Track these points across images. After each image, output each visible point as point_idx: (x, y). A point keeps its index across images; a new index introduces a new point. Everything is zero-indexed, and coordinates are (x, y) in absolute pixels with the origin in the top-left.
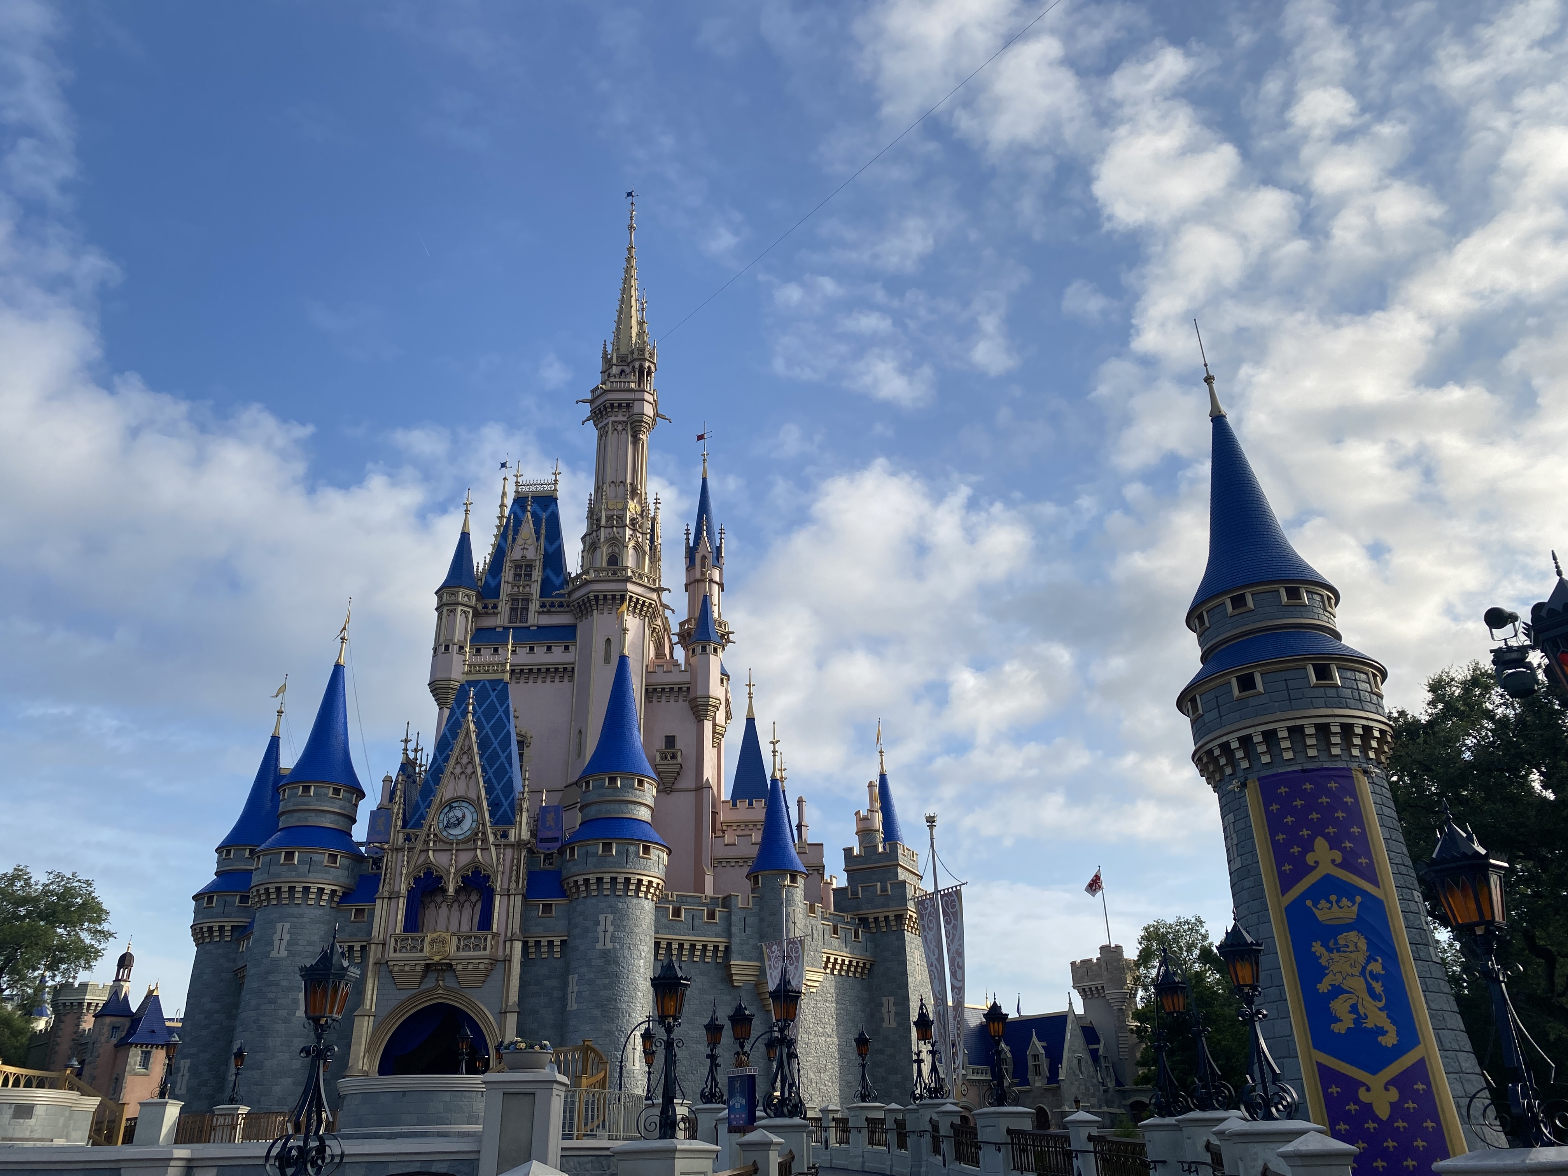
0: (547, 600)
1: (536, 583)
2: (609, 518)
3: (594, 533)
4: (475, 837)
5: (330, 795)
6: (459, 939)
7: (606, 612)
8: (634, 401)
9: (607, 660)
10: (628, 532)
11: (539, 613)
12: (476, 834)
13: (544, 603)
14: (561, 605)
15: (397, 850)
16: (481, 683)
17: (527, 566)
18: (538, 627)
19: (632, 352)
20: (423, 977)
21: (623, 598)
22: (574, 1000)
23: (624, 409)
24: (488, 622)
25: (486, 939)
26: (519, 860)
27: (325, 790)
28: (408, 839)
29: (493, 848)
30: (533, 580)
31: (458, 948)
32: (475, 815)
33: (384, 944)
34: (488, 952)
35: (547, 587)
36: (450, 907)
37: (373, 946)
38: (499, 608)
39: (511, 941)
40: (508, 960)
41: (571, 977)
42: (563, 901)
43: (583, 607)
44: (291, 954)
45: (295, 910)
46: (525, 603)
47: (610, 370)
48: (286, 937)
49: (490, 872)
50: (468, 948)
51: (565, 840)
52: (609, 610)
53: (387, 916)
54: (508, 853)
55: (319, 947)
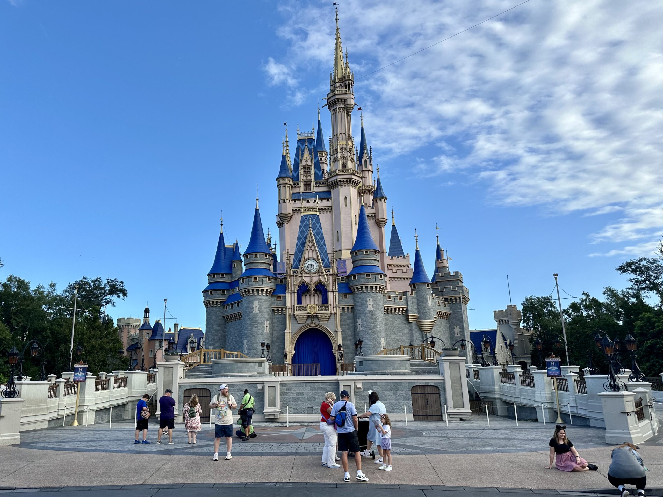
0: (318, 181)
1: (312, 175)
2: (342, 149)
3: (335, 154)
4: (318, 272)
5: (264, 257)
6: (319, 307)
7: (343, 186)
8: (347, 98)
9: (346, 205)
11: (315, 187)
13: (316, 182)
14: (323, 184)
15: (291, 276)
16: (309, 216)
17: (308, 168)
18: (315, 192)
19: (345, 77)
20: (307, 319)
21: (350, 181)
22: (360, 327)
23: (343, 102)
24: (297, 190)
25: (328, 307)
26: (335, 280)
27: (263, 255)
28: (294, 272)
29: (325, 276)
30: (311, 173)
31: (319, 310)
32: (317, 264)
33: (291, 308)
34: (329, 312)
35: (317, 177)
36: (310, 295)
37: (288, 309)
38: (300, 185)
39: (336, 307)
40: (335, 314)
41: (358, 320)
42: (351, 294)
43: (334, 185)
44: (260, 312)
45: (259, 297)
46: (309, 182)
47: (335, 85)
48: (258, 306)
49: (325, 283)
50: (322, 310)
51: (348, 273)
52: (345, 186)
53: (291, 299)
54: (331, 277)
55: (268, 309)
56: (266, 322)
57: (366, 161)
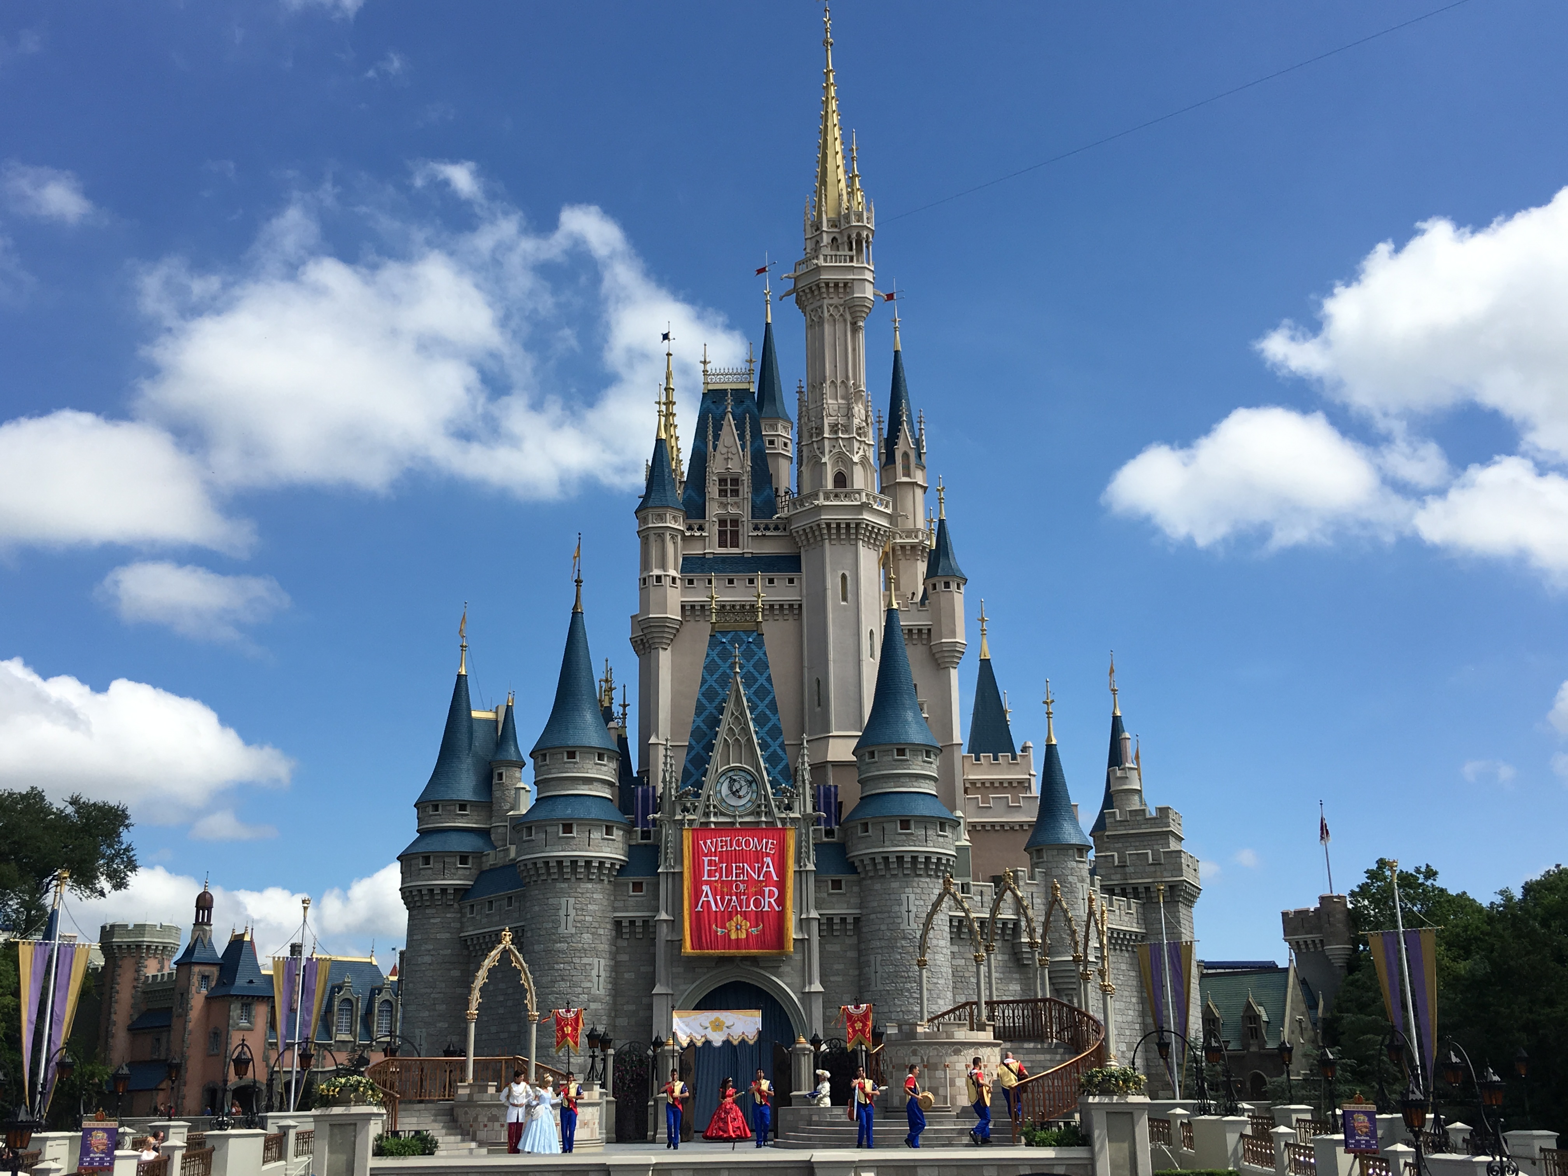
0: (761, 522)
1: (746, 502)
2: (834, 428)
3: (815, 444)
4: (758, 810)
7: (837, 542)
8: (854, 279)
9: (844, 598)
10: (856, 445)
11: (753, 537)
12: (759, 806)
13: (756, 525)
14: (776, 528)
15: (676, 822)
17: (731, 480)
18: (754, 555)
19: (847, 217)
21: (857, 525)
22: (878, 979)
23: (841, 290)
24: (697, 548)
26: (807, 835)
27: (591, 756)
28: (685, 809)
29: (778, 821)
30: (742, 498)
33: (673, 922)
35: (759, 508)
37: (663, 923)
38: (707, 530)
39: (808, 919)
40: (806, 940)
42: (854, 877)
45: (577, 885)
46: (734, 524)
47: (818, 238)
52: (842, 544)
55: (605, 923)
56: (596, 961)
57: (906, 455)
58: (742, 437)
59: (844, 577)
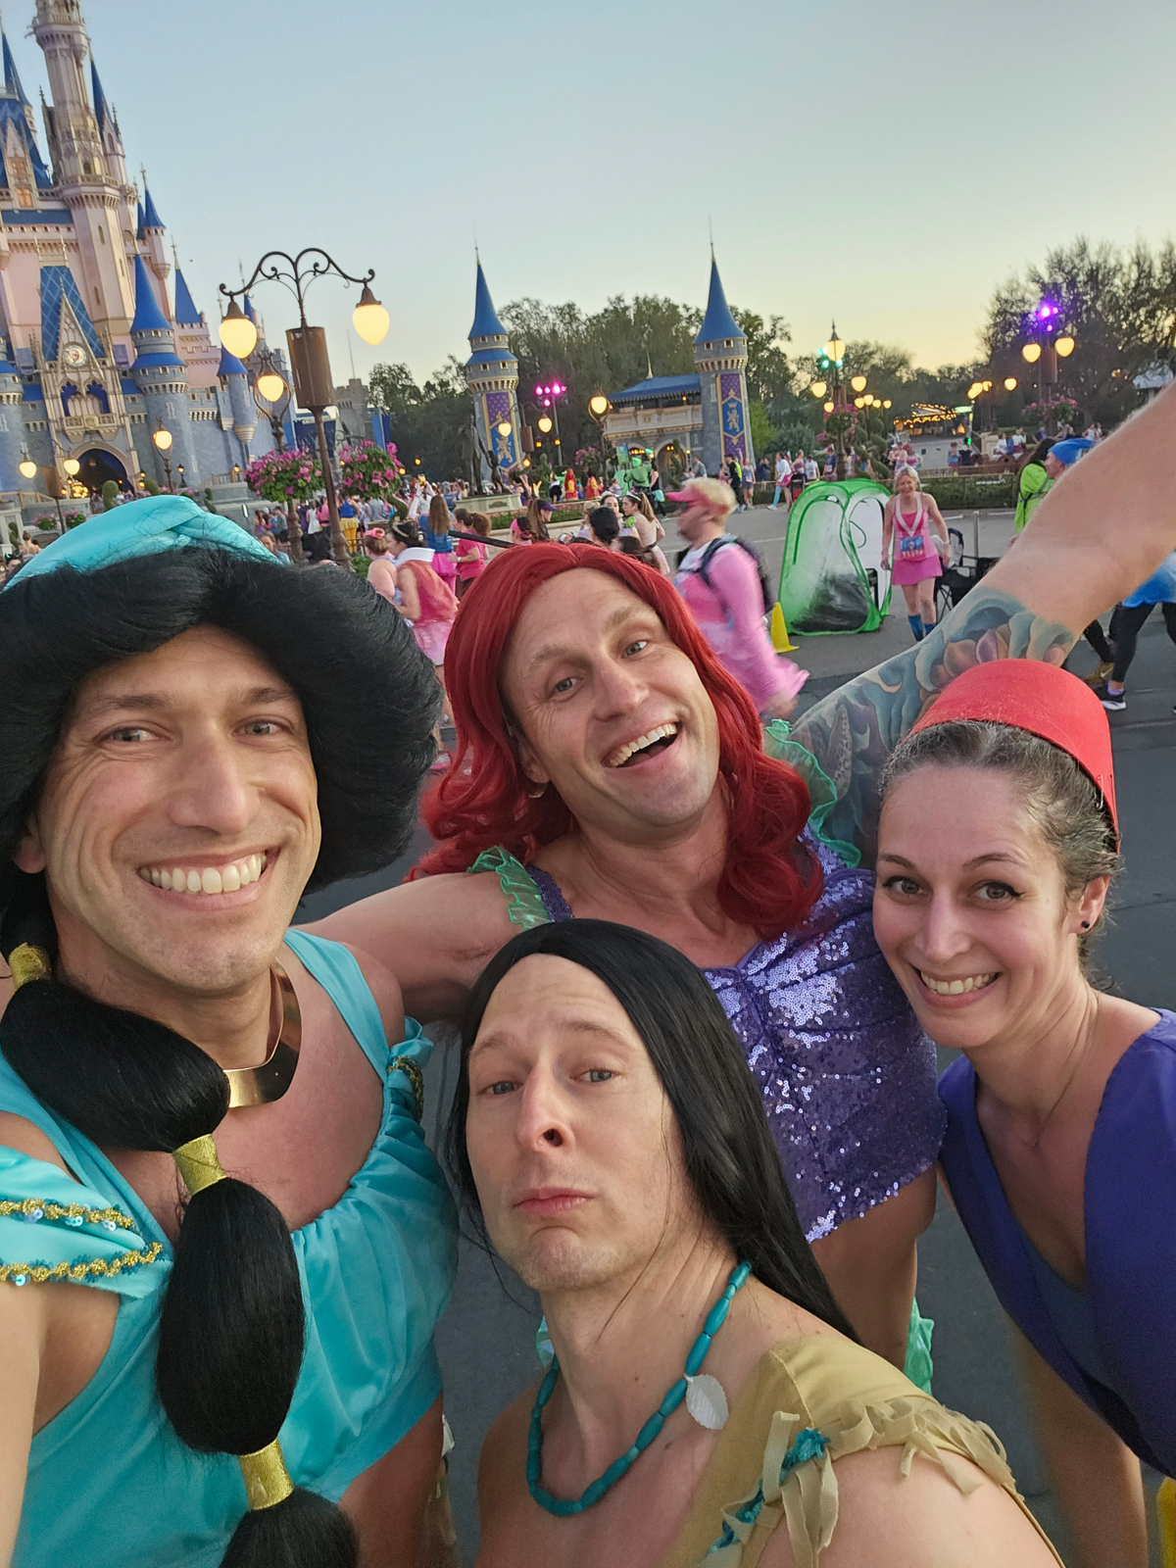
0: (43, 191)
1: (32, 178)
3: (68, 143)
4: (88, 364)
6: (98, 418)
7: (93, 206)
8: (72, 33)
9: (103, 241)
10: (93, 144)
11: (40, 200)
13: (41, 192)
14: (53, 194)
15: (47, 372)
16: (53, 270)
18: (44, 211)
20: (84, 437)
21: (103, 197)
23: (65, 39)
25: (112, 417)
26: (115, 376)
28: (51, 366)
29: (100, 370)
30: (28, 174)
31: (99, 423)
32: (84, 352)
33: (57, 422)
34: (114, 424)
36: (80, 400)
37: (51, 423)
38: (12, 195)
39: (123, 417)
40: (123, 426)
42: (141, 395)
43: (76, 202)
44: (11, 430)
46: (27, 191)
48: (5, 422)
49: (102, 383)
50: (104, 422)
51: (131, 364)
52: (96, 207)
53: (53, 408)
54: (108, 372)
55: (22, 425)
56: (22, 444)
57: (110, 135)
58: (20, 133)
59: (100, 228)
